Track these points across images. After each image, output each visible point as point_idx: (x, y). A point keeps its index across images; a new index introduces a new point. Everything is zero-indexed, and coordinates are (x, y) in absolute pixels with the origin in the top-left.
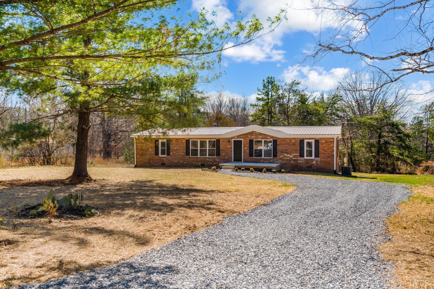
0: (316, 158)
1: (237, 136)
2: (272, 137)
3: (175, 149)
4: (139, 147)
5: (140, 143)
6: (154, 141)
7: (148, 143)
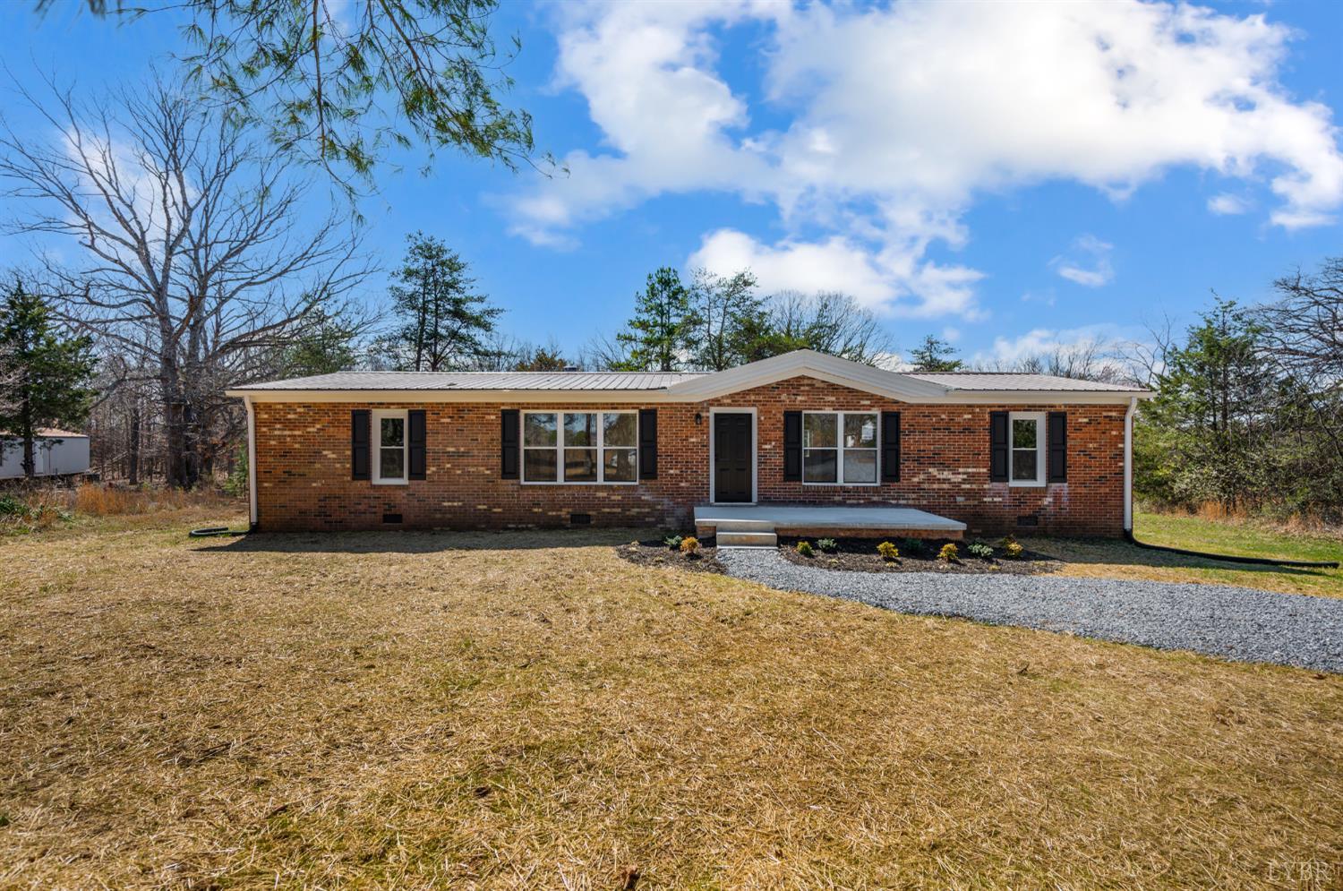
0: (1054, 486)
1: (731, 396)
2: (878, 400)
3: (451, 449)
4: (273, 443)
5: (278, 426)
6: (349, 417)
7: (318, 426)
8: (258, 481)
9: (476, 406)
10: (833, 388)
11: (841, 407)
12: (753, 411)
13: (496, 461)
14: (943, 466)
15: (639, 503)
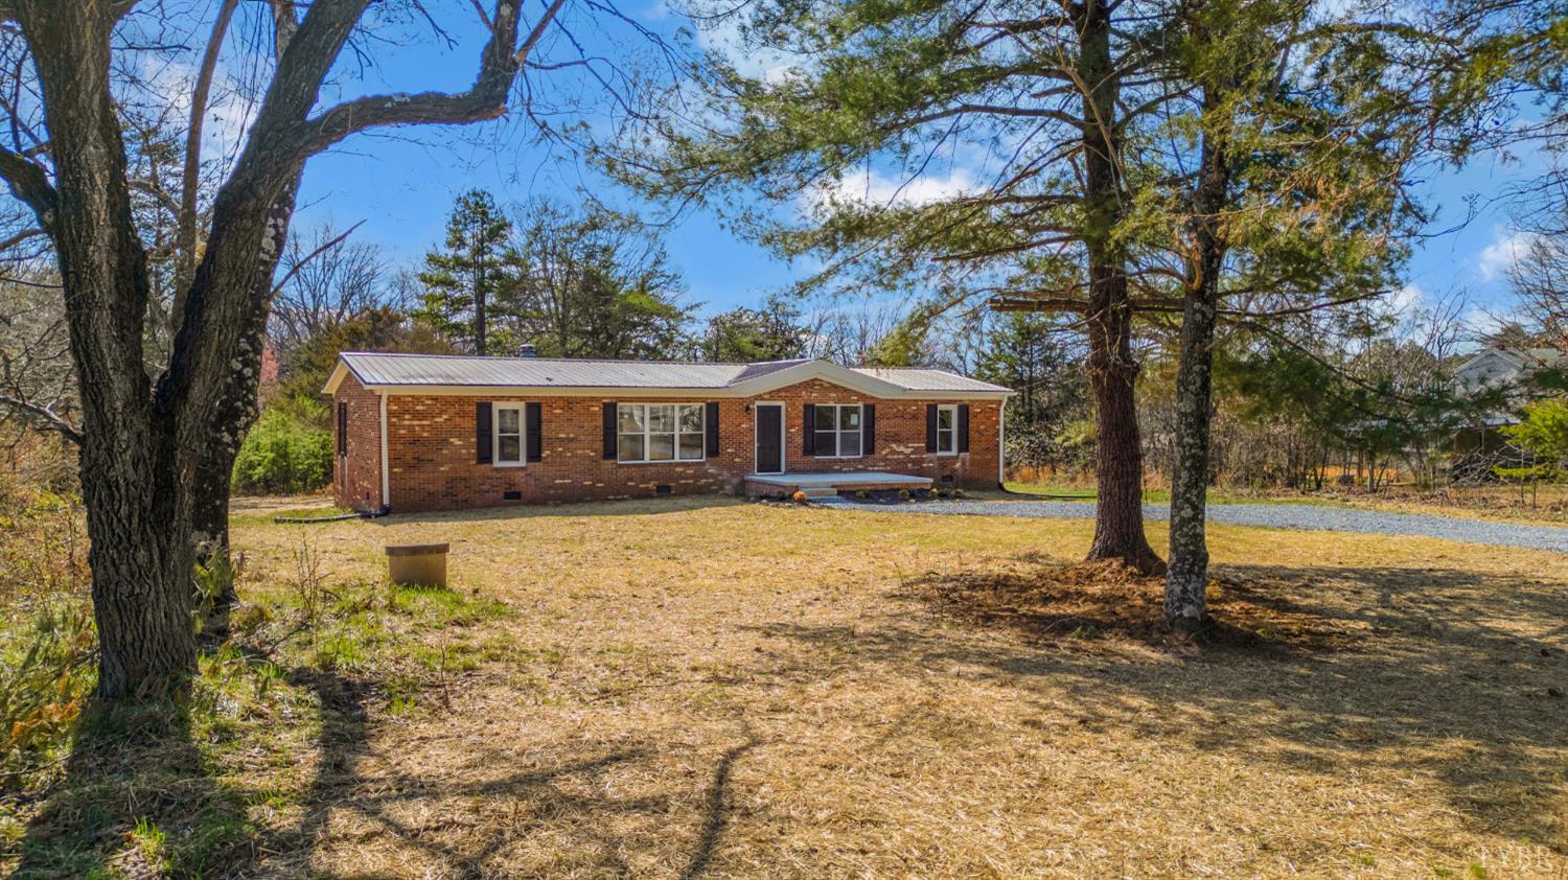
0: (962, 454)
1: (770, 393)
2: (862, 397)
3: (563, 436)
4: (403, 432)
5: (407, 417)
6: (473, 408)
7: (445, 417)
8: (391, 467)
9: (584, 399)
10: (835, 387)
11: (839, 401)
12: (782, 404)
13: (599, 445)
14: (899, 441)
15: (706, 475)
